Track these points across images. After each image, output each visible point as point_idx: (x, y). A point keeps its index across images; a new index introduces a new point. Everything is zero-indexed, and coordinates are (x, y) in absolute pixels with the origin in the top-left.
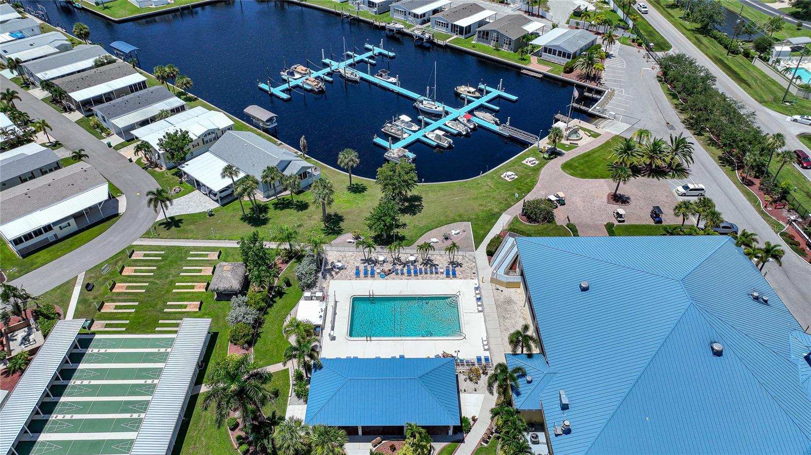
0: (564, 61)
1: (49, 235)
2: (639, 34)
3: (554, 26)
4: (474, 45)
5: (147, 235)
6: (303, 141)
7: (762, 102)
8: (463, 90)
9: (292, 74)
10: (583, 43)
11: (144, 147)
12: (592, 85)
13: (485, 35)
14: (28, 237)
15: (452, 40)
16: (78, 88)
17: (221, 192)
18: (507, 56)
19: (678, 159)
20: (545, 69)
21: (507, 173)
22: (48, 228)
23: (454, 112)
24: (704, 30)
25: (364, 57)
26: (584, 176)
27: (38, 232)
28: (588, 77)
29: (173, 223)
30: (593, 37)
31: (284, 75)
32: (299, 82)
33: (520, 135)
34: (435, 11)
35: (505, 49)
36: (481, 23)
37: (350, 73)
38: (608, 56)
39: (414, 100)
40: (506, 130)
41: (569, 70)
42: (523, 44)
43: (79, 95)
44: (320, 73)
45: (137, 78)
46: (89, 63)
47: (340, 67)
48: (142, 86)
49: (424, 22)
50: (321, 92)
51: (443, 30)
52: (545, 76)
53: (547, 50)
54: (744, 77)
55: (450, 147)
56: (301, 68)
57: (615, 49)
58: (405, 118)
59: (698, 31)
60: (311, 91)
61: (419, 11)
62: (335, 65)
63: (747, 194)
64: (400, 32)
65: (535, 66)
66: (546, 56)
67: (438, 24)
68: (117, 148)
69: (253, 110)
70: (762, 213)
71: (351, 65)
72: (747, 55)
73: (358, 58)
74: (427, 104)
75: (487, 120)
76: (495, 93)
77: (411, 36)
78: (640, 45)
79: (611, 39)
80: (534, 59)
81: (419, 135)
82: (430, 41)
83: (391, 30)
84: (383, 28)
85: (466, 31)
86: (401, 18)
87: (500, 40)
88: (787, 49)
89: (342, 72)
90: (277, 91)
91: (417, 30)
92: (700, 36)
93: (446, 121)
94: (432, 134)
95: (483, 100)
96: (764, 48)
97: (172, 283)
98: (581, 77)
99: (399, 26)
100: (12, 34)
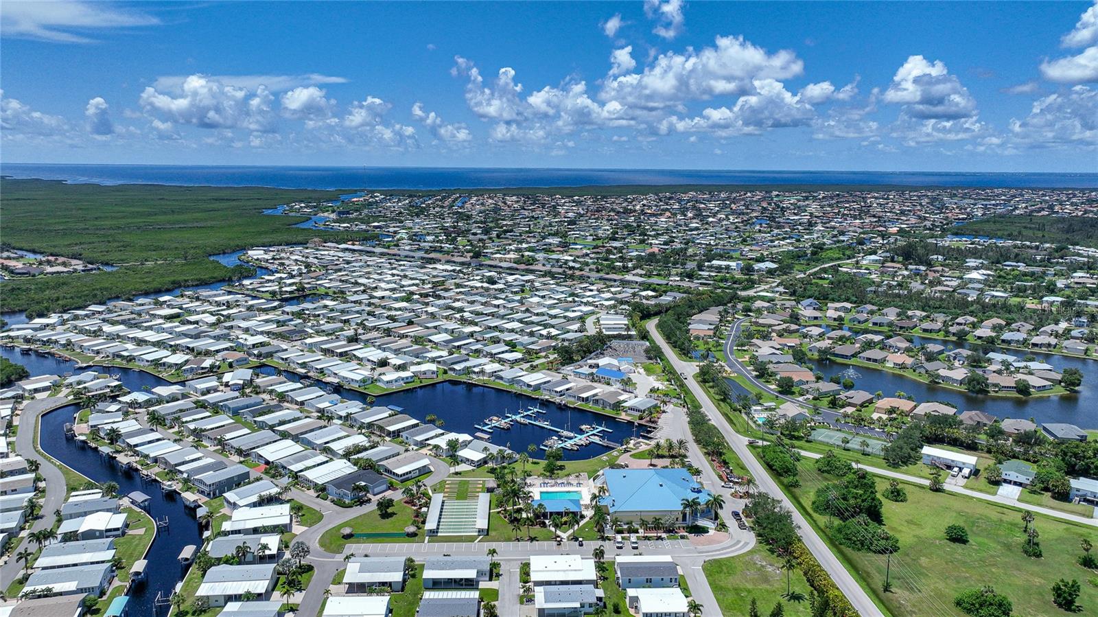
0: (639, 414)
1: (409, 475)
2: (685, 402)
3: (636, 397)
4: (590, 407)
5: (449, 476)
6: (508, 444)
7: (738, 432)
8: (583, 427)
9: (491, 420)
10: (649, 405)
11: (437, 447)
12: (653, 425)
13: (596, 402)
14: (404, 474)
15: (578, 404)
16: (389, 426)
17: (478, 461)
18: (609, 412)
19: (682, 451)
20: (629, 418)
21: (604, 457)
22: (410, 472)
23: (580, 437)
24: (724, 400)
25: (529, 413)
26: (639, 458)
27: (407, 473)
28: (650, 421)
29: (457, 473)
30: (657, 402)
31: (487, 421)
32: (496, 425)
33: (611, 444)
34: (567, 390)
35: (608, 409)
36: (594, 396)
37: (522, 420)
38: (664, 412)
39: (558, 432)
40: (605, 443)
41: (641, 418)
42: (617, 406)
43: (392, 428)
44: (506, 421)
45: (414, 421)
46: (386, 415)
47: (518, 418)
48: (417, 425)
49: (561, 396)
50: (508, 429)
51: (572, 399)
52: (629, 421)
53: (631, 409)
54: (735, 422)
55: (578, 450)
56: (495, 418)
57: (669, 408)
58: (554, 437)
59: (722, 400)
60: (503, 429)
61: (558, 389)
62: (514, 417)
63: (711, 464)
64: (547, 401)
65: (623, 417)
66: (629, 412)
67: (570, 396)
68: (416, 450)
69: (478, 434)
70: (714, 470)
71: (523, 417)
72: (740, 412)
73: (525, 413)
74: (565, 433)
75: (596, 440)
76: (601, 429)
77: (554, 403)
78: (684, 406)
79: (665, 403)
80: (624, 414)
81: (563, 445)
82: (565, 405)
83: (542, 400)
84: (538, 399)
85: (586, 400)
86: (548, 393)
87: (605, 404)
88: (759, 408)
89: (519, 420)
90: (485, 428)
91: (558, 400)
92: (721, 403)
93: (575, 440)
94: (568, 444)
95: (595, 432)
96: (746, 407)
97: (467, 489)
98: (648, 422)
99: (547, 397)
100: (330, 403)
